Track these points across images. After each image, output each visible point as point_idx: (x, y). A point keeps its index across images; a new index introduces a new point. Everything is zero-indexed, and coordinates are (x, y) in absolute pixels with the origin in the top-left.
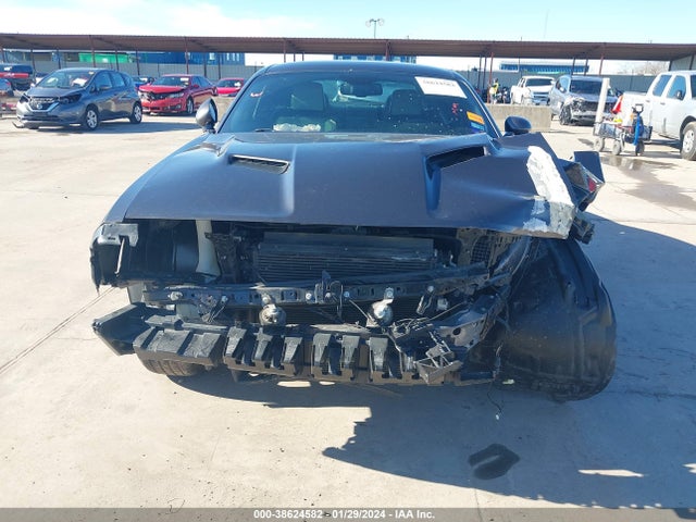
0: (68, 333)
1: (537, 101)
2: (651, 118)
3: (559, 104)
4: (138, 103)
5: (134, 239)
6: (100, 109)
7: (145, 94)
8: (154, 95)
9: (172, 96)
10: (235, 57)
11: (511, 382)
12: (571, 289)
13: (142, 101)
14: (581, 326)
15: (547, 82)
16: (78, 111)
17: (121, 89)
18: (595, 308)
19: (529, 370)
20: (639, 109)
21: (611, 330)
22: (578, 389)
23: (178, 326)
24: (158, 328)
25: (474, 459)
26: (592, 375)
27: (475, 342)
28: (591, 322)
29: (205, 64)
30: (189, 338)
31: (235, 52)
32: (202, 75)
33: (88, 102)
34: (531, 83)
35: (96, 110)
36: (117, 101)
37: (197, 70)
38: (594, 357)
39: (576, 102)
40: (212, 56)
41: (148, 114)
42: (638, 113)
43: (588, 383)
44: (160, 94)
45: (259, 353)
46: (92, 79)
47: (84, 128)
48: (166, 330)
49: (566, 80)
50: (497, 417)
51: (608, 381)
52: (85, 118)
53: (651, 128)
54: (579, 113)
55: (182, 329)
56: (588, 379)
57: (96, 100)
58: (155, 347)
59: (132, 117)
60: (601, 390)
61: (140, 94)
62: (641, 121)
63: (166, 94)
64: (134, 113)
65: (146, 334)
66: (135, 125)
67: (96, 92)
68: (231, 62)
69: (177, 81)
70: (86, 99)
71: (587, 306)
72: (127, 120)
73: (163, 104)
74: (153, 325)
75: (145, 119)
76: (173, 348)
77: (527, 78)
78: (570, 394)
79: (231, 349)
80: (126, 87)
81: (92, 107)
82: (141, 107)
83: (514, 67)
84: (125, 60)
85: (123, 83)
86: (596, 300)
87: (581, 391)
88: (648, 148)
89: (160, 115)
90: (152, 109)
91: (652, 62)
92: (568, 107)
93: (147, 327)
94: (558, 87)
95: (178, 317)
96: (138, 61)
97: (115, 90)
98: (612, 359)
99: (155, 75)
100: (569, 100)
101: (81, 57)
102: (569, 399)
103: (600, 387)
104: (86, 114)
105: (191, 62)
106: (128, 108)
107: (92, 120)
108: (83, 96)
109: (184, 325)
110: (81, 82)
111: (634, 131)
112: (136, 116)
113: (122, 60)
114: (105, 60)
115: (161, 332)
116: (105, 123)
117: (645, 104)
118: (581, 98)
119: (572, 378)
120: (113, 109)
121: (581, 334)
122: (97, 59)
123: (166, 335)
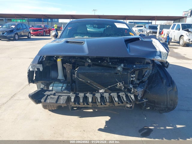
0: (16, 98)
1: (140, 32)
2: (171, 35)
3: (146, 32)
4: (30, 33)
5: (41, 69)
6: (19, 34)
7: (32, 30)
8: (34, 30)
9: (39, 31)
10: (56, 20)
11: (149, 108)
12: (165, 81)
13: (31, 32)
14: (168, 92)
15: (142, 26)
16: (13, 35)
17: (25, 29)
18: (172, 86)
19: (153, 105)
20: (168, 33)
21: (176, 92)
22: (167, 109)
23: (54, 94)
24: (48, 96)
25: (140, 131)
26: (171, 105)
27: (140, 97)
28: (170, 90)
29: (48, 22)
30: (58, 98)
31: (56, 19)
32: (47, 25)
33: (15, 32)
34: (138, 27)
35: (18, 34)
36: (23, 32)
37: (46, 24)
38: (172, 100)
39: (150, 32)
40: (49, 20)
41: (32, 36)
42: (168, 34)
43: (170, 108)
44: (36, 30)
45: (81, 101)
46: (16, 26)
47: (15, 40)
48: (51, 96)
49: (147, 26)
50: (145, 118)
51: (175, 107)
52: (15, 37)
53: (171, 38)
54: (151, 35)
55: (56, 95)
56: (170, 107)
57: (18, 32)
58: (48, 101)
59: (28, 36)
60: (173, 110)
61: (30, 30)
62: (169, 36)
63: (37, 30)
64: (29, 35)
65: (45, 97)
66: (29, 39)
67: (18, 29)
68: (55, 22)
69: (40, 26)
70: (15, 31)
71: (169, 86)
72: (27, 37)
73: (37, 33)
74: (46, 95)
75: (32, 37)
76: (54, 101)
77: (137, 25)
78: (164, 111)
79: (72, 100)
80: (26, 28)
81: (17, 34)
82: (30, 34)
83: (132, 22)
84: (25, 21)
85: (25, 27)
86: (172, 84)
87: (168, 110)
88: (171, 44)
89: (36, 36)
90: (34, 34)
91: (169, 21)
92: (148, 33)
93: (45, 95)
94: (145, 27)
95: (54, 92)
96: (28, 21)
97: (23, 29)
98: (177, 101)
99: (34, 25)
100: (148, 31)
101: (12, 20)
102: (164, 112)
103: (173, 109)
104: (15, 35)
105: (44, 21)
106: (27, 34)
107: (17, 37)
108: (14, 30)
109: (56, 94)
110: (13, 27)
111: (167, 39)
112: (29, 36)
113: (24, 21)
114: (19, 21)
115: (49, 97)
116: (20, 38)
117: (170, 32)
118: (152, 31)
119: (165, 106)
120: (23, 34)
121: (168, 94)
122: (17, 21)
123: (51, 98)
